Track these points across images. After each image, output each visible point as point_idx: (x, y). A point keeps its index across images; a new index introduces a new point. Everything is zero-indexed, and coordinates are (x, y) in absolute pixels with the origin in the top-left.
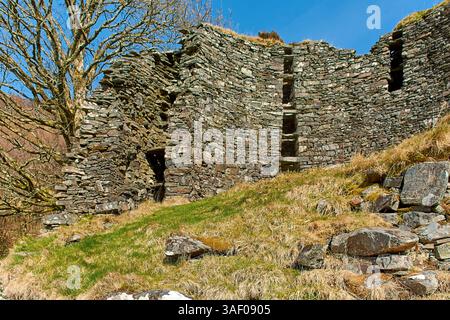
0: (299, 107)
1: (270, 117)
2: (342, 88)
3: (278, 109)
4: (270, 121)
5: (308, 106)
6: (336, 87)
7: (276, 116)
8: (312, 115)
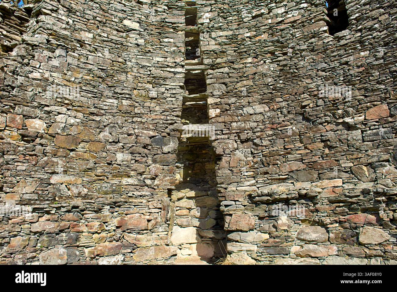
0: (206, 61)
1: (166, 74)
2: (264, 36)
3: (176, 65)
4: (165, 79)
5: (219, 60)
6: (255, 36)
7: (175, 73)
8: (226, 70)
